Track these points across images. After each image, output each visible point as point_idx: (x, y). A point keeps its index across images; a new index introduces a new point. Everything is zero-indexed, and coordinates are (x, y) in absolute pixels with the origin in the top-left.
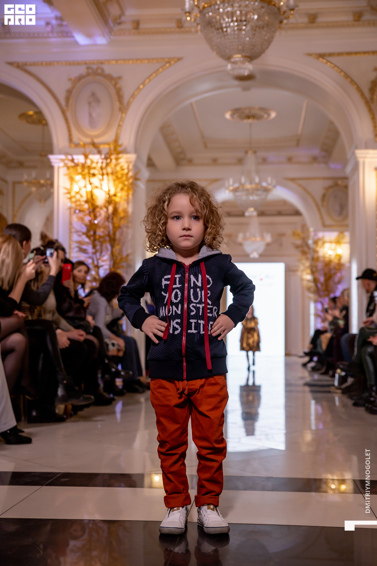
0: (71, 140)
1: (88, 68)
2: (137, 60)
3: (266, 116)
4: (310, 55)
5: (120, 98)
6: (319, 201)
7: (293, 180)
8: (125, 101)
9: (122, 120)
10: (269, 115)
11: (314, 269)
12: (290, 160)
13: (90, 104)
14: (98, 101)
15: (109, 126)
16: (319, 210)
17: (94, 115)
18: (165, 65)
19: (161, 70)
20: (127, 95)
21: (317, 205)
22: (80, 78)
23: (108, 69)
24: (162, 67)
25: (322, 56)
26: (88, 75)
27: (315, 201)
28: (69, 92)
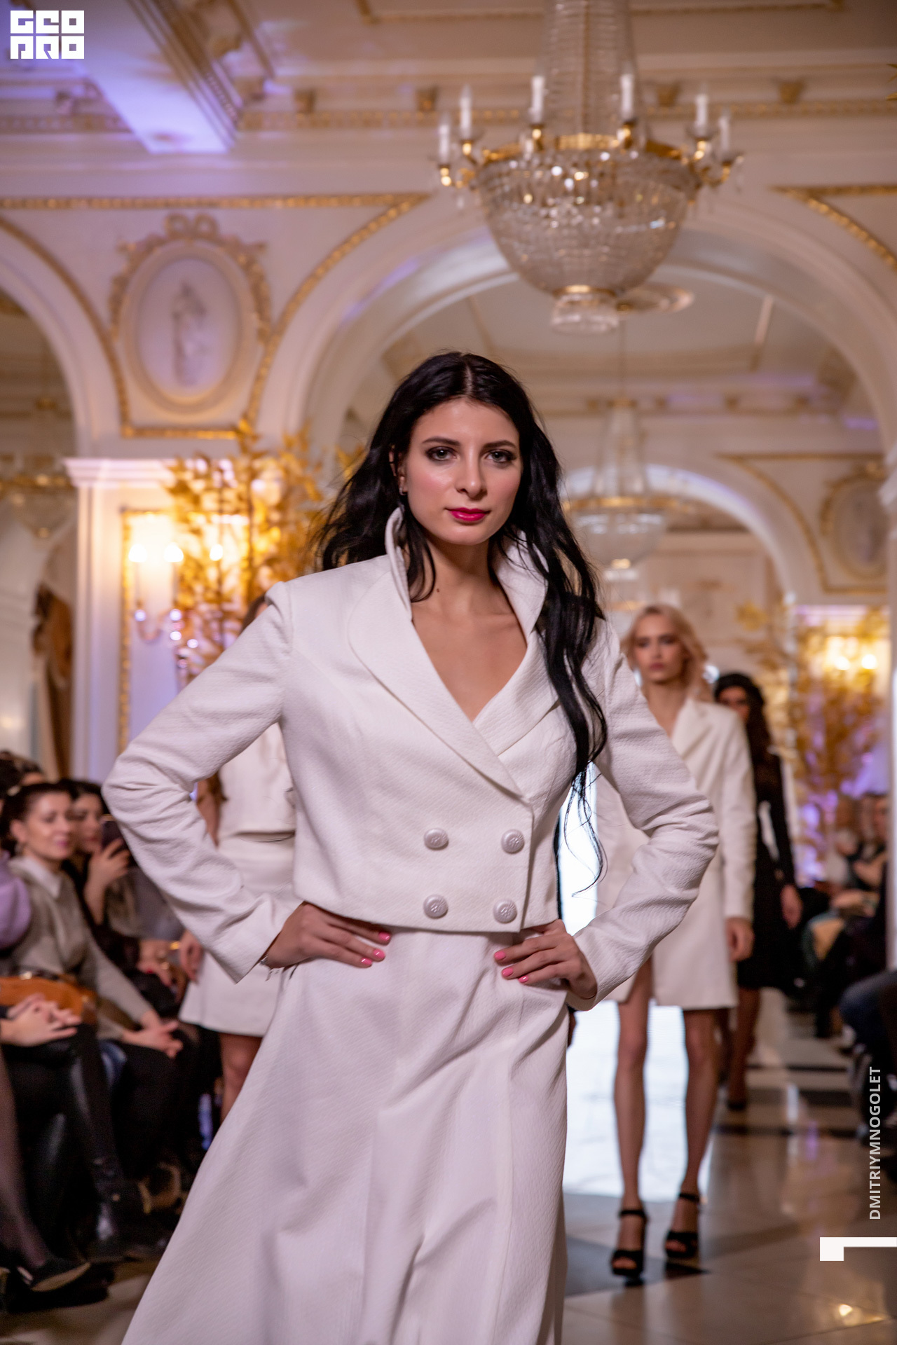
0: (124, 417)
1: (173, 219)
2: (307, 198)
3: (664, 303)
4: (783, 190)
5: (261, 302)
6: (812, 519)
7: (740, 459)
8: (276, 311)
9: (265, 364)
10: (673, 301)
11: (798, 713)
12: (732, 404)
13: (177, 317)
14: (200, 310)
15: (228, 381)
16: (812, 543)
17: (189, 348)
18: (384, 214)
19: (373, 226)
20: (279, 293)
21: (807, 531)
22: (150, 245)
23: (229, 223)
24: (376, 219)
25: (816, 193)
26: (174, 236)
27: (800, 517)
28: (121, 283)
